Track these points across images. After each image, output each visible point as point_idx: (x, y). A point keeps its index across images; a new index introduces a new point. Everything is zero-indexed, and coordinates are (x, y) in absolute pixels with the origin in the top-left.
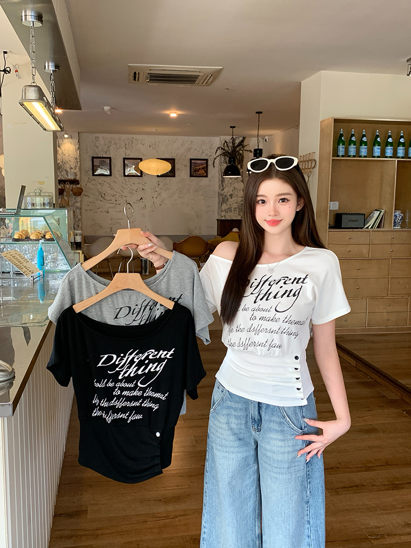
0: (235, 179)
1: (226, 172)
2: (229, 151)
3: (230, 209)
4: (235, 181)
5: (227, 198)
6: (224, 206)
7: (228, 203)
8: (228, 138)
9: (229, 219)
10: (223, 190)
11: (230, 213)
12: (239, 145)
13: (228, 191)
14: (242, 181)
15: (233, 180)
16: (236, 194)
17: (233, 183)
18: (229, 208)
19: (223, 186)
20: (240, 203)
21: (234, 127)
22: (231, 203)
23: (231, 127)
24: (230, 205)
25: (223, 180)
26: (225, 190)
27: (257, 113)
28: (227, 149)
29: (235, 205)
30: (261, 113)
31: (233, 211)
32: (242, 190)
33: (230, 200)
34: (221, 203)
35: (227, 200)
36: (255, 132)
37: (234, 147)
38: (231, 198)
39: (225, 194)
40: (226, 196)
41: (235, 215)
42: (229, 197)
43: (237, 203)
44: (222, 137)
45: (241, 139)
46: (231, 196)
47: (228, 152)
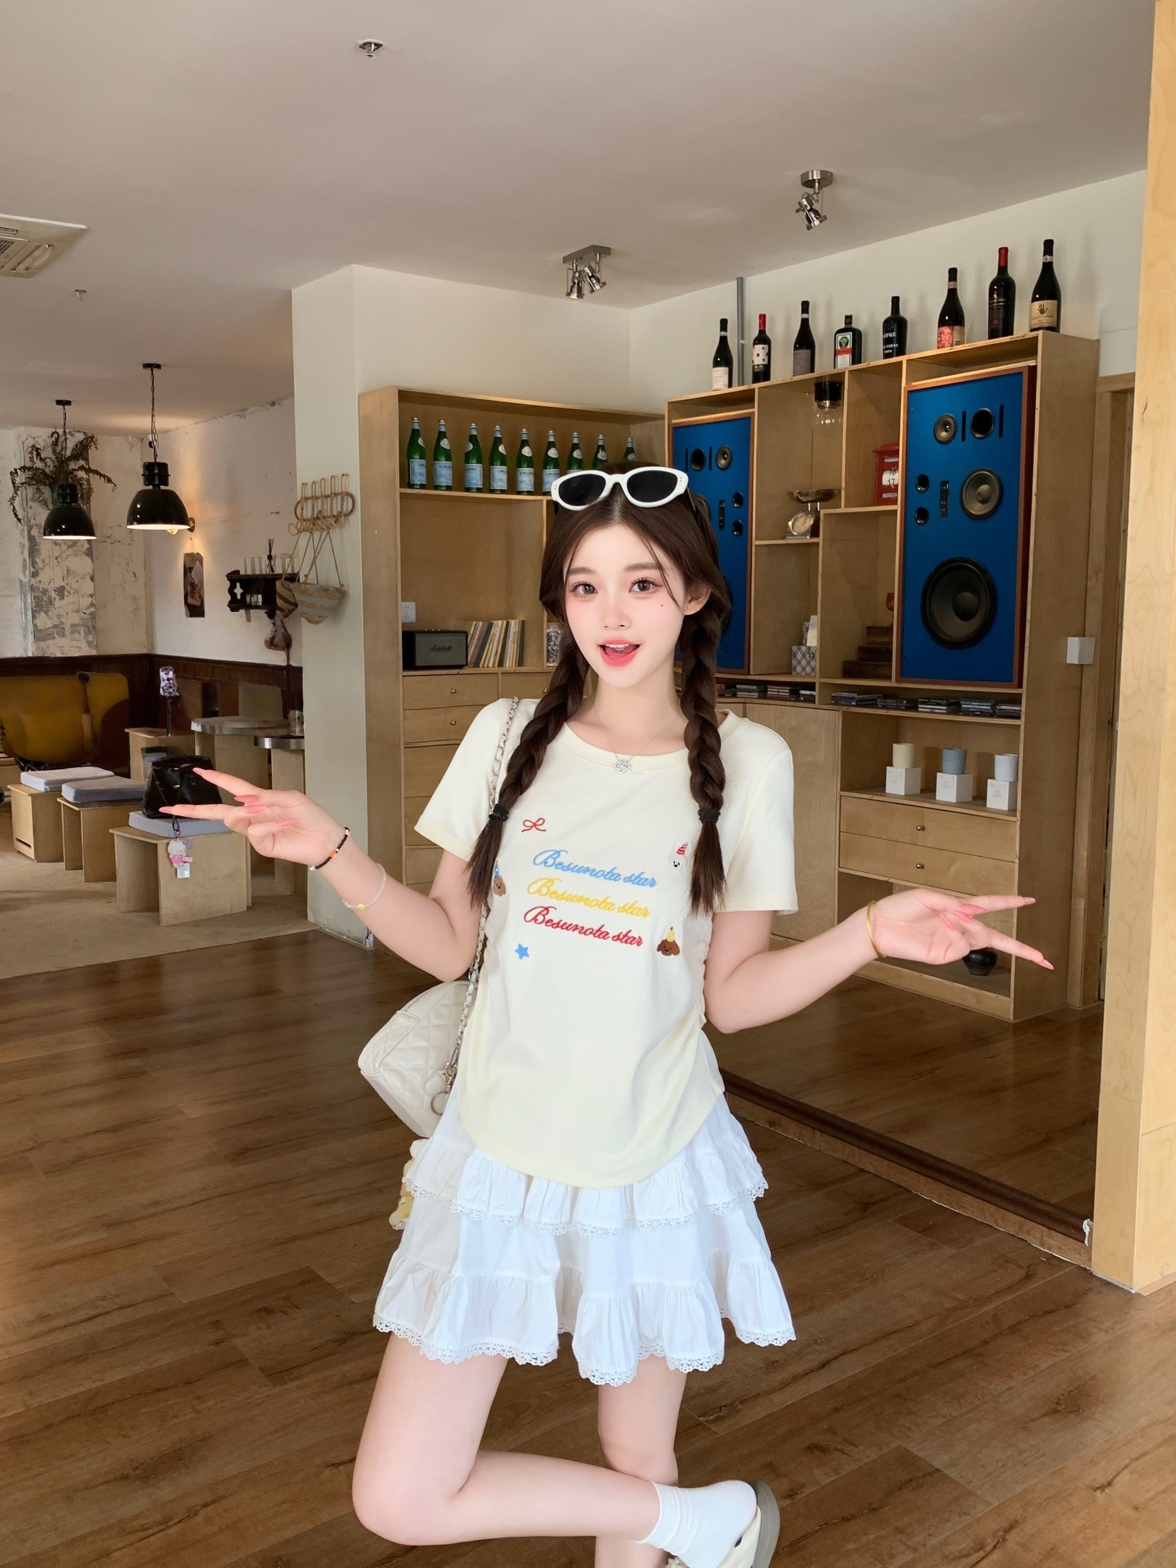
0: (69, 547)
1: (52, 527)
2: (47, 471)
3: (59, 629)
4: (70, 551)
5: (50, 598)
6: (43, 621)
7: (53, 613)
8: (42, 436)
9: (59, 655)
10: (35, 575)
11: (59, 641)
12: (75, 457)
13: (50, 578)
14: (89, 553)
15: (64, 547)
16: (75, 585)
17: (64, 556)
18: (55, 626)
19: (34, 564)
20: (88, 611)
21: (68, 403)
22: (63, 613)
23: (59, 402)
24: (59, 616)
25: (33, 550)
26: (44, 576)
27: (146, 366)
28: (39, 464)
29: (75, 618)
30: (158, 366)
31: (67, 633)
32: (88, 577)
33: (58, 603)
34: (33, 612)
35: (51, 602)
36: (141, 422)
37: (62, 462)
38: (62, 597)
39: (42, 586)
40: (45, 592)
41: (75, 643)
42: (53, 595)
43: (77, 611)
44: (23, 428)
45: (80, 437)
46: (61, 591)
47: (44, 472)
